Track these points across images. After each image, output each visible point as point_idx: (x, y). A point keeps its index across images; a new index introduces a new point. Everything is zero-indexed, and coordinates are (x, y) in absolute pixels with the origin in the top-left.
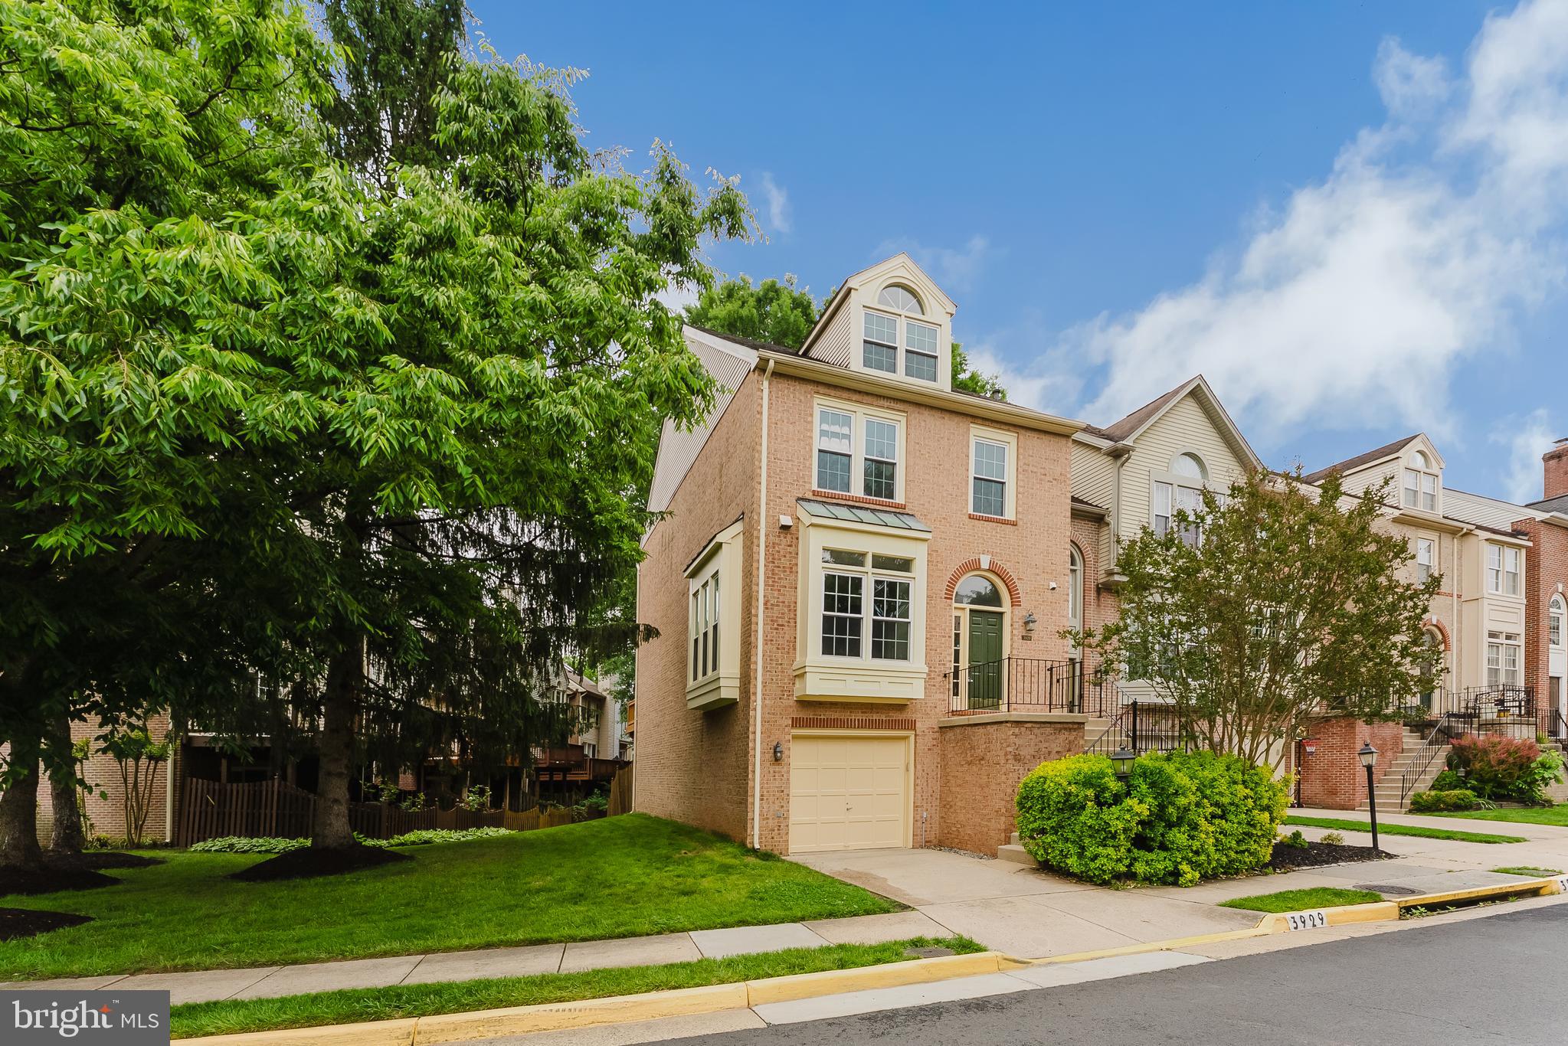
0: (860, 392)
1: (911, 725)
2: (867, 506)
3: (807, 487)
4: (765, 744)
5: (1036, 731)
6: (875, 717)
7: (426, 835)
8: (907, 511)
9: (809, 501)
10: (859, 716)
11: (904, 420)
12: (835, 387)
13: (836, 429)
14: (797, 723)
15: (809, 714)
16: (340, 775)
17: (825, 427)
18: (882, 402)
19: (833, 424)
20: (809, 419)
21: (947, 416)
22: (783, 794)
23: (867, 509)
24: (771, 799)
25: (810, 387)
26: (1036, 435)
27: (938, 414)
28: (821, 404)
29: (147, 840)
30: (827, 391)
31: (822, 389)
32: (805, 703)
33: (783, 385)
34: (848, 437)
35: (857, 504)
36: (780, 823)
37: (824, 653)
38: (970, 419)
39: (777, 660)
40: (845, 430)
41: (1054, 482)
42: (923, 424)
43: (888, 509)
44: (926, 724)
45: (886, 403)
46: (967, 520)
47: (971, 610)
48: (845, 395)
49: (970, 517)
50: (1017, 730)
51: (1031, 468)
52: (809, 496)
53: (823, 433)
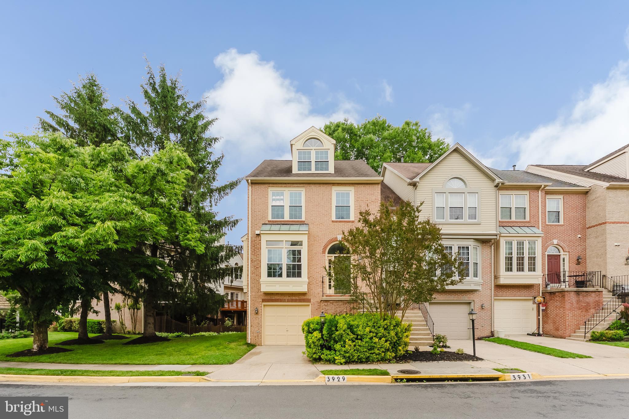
0: (285, 183)
1: (309, 301)
2: (289, 223)
3: (266, 219)
4: (252, 308)
5: (335, 304)
6: (294, 298)
7: (203, 333)
8: (305, 223)
9: (267, 224)
10: (288, 298)
11: (304, 190)
12: (276, 183)
13: (278, 197)
14: (264, 301)
15: (269, 297)
16: (150, 316)
17: (274, 197)
18: (294, 185)
19: (277, 196)
20: (267, 196)
21: (322, 185)
22: (259, 325)
23: (289, 224)
24: (255, 327)
25: (266, 185)
26: (363, 186)
27: (317, 186)
28: (271, 190)
29: (137, 332)
30: (273, 185)
31: (271, 185)
32: (266, 294)
33: (257, 187)
34: (283, 200)
35: (285, 223)
36: (259, 335)
37: (268, 277)
38: (332, 185)
39: (256, 279)
40: (282, 197)
41: (372, 203)
42: (311, 190)
43: (298, 223)
44: (315, 299)
45: (296, 185)
46: (331, 223)
47: (335, 256)
48: (280, 185)
49: (333, 222)
50: (326, 304)
51: (360, 199)
52: (267, 222)
53: (273, 200)
